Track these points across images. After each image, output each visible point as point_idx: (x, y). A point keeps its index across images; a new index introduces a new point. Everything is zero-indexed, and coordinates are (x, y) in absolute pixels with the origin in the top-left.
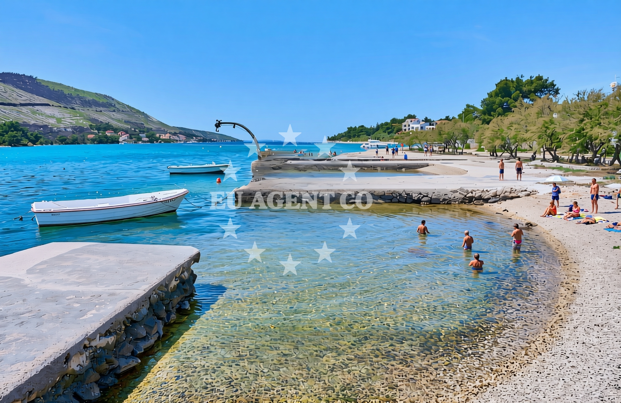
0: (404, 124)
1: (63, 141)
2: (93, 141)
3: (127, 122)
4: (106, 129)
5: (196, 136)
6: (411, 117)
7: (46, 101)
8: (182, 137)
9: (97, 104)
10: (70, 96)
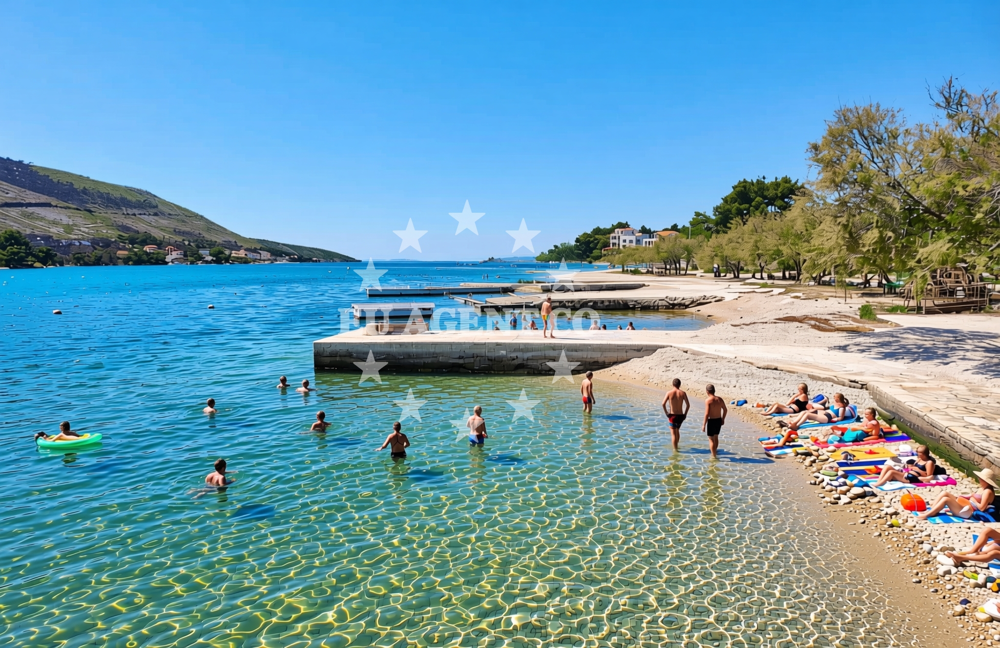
0: (612, 235)
1: (81, 260)
2: (126, 261)
3: (176, 232)
4: (144, 242)
5: (287, 254)
6: (623, 226)
7: (44, 199)
8: (265, 255)
9: (128, 204)
10: (85, 191)
